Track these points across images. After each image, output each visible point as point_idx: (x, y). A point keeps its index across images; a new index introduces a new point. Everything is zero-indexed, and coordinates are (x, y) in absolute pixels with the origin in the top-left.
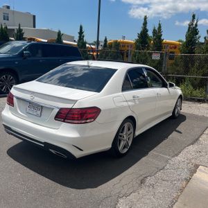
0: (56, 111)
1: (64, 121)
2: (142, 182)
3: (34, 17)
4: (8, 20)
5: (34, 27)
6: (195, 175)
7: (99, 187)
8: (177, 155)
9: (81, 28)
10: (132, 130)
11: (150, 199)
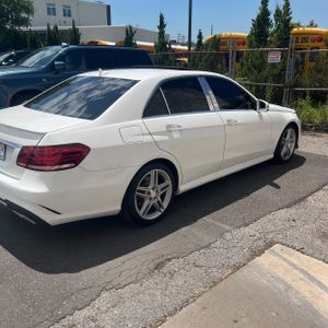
0: (18, 150)
1: (27, 167)
2: (158, 267)
3: (109, 7)
4: (70, 15)
5: (109, 23)
6: (257, 258)
7: (82, 272)
8: (246, 225)
9: (162, 18)
10: (168, 182)
11: (153, 295)
